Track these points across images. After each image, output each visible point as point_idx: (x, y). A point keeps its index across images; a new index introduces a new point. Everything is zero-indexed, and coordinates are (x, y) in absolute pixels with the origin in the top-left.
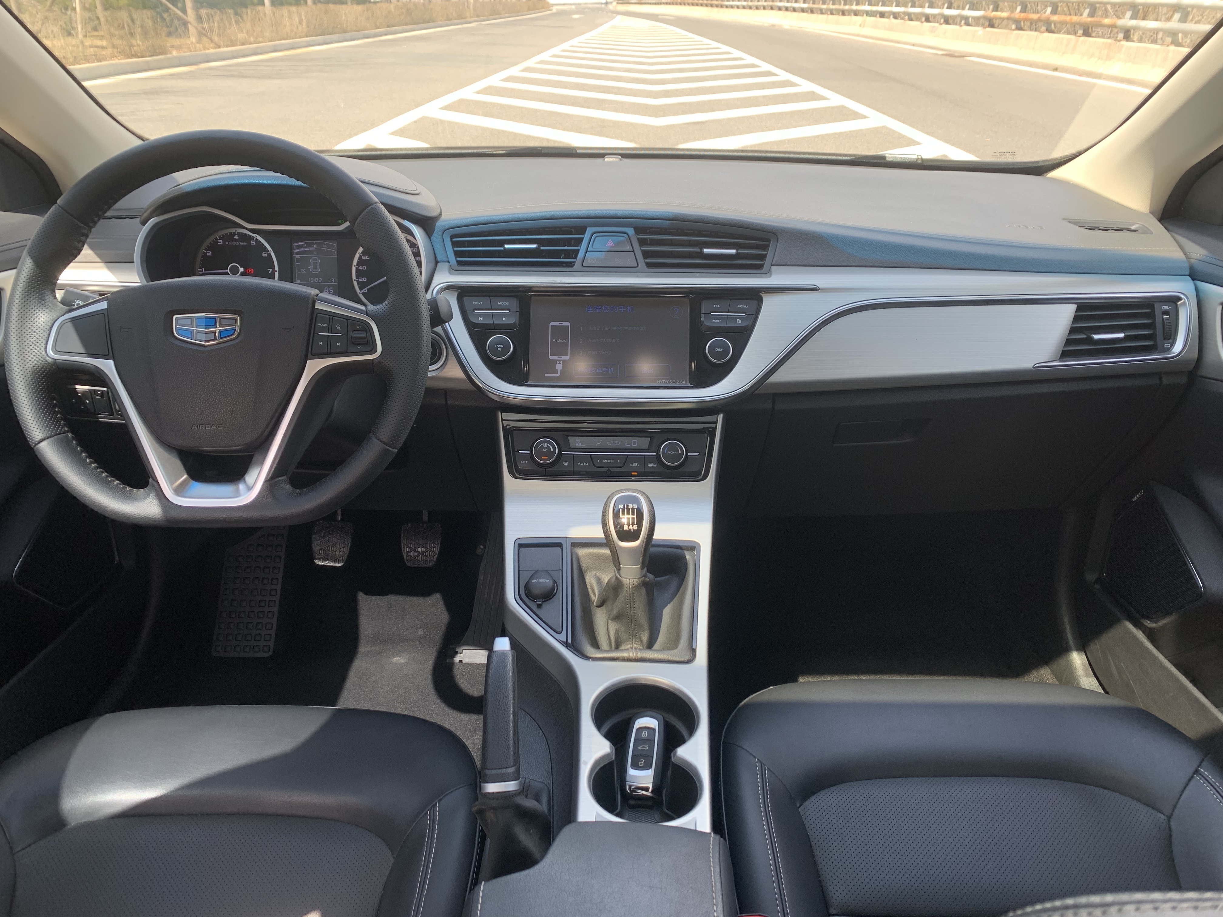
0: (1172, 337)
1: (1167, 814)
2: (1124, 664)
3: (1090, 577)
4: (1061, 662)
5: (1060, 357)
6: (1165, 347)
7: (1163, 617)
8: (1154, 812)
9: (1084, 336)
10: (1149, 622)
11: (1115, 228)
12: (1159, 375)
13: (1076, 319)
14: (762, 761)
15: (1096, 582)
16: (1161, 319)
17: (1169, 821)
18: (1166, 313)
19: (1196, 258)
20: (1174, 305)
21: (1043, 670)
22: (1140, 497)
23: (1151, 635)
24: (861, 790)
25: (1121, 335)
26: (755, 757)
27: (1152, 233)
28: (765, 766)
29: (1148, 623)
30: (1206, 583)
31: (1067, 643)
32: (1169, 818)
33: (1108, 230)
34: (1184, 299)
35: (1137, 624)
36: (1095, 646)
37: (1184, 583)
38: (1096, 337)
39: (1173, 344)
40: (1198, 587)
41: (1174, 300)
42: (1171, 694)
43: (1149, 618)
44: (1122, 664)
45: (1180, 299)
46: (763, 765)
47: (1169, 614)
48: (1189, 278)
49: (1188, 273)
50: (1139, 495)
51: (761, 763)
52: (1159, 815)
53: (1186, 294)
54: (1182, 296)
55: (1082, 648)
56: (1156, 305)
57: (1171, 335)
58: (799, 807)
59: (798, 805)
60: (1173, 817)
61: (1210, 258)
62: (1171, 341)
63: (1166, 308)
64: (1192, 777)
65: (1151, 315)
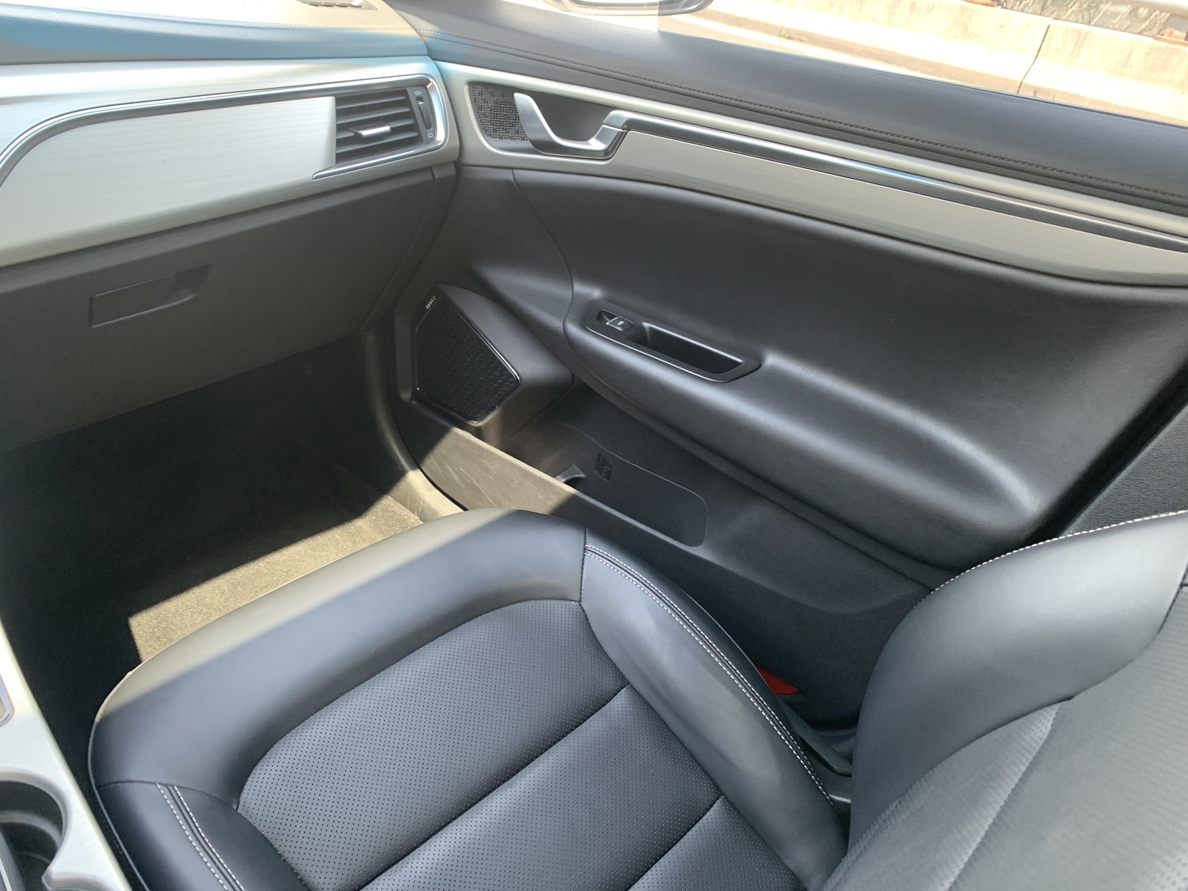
0: (432, 125)
1: (577, 600)
2: (463, 468)
3: (406, 395)
4: (401, 487)
5: (336, 163)
6: (429, 137)
7: (488, 413)
8: (567, 602)
9: (352, 134)
10: (475, 422)
11: (337, 4)
12: (430, 169)
13: (339, 114)
14: (165, 782)
15: (412, 399)
16: (418, 106)
17: (580, 605)
18: (420, 99)
19: (428, 35)
20: (423, 88)
21: (385, 499)
22: (433, 303)
23: (478, 433)
24: (300, 741)
25: (386, 128)
26: (154, 783)
27: (377, 9)
28: (173, 786)
29: (475, 424)
30: (519, 371)
31: (402, 466)
32: (580, 601)
33: (332, 6)
34: (432, 82)
35: (463, 427)
36: (431, 461)
37: (498, 376)
38: (365, 133)
39: (435, 132)
40: (512, 376)
41: (422, 83)
42: (516, 482)
43: (474, 419)
44: (461, 469)
45: (429, 82)
46: (170, 788)
47: (493, 409)
48: (427, 57)
49: (426, 52)
50: (432, 302)
51: (166, 785)
52: (571, 602)
53: (432, 75)
54: (431, 80)
55: (417, 464)
56: (409, 90)
57: (430, 124)
58: (237, 809)
59: (235, 807)
60: (582, 600)
61: (442, 33)
62: (432, 129)
63: (418, 93)
64: (584, 556)
65: (406, 102)
